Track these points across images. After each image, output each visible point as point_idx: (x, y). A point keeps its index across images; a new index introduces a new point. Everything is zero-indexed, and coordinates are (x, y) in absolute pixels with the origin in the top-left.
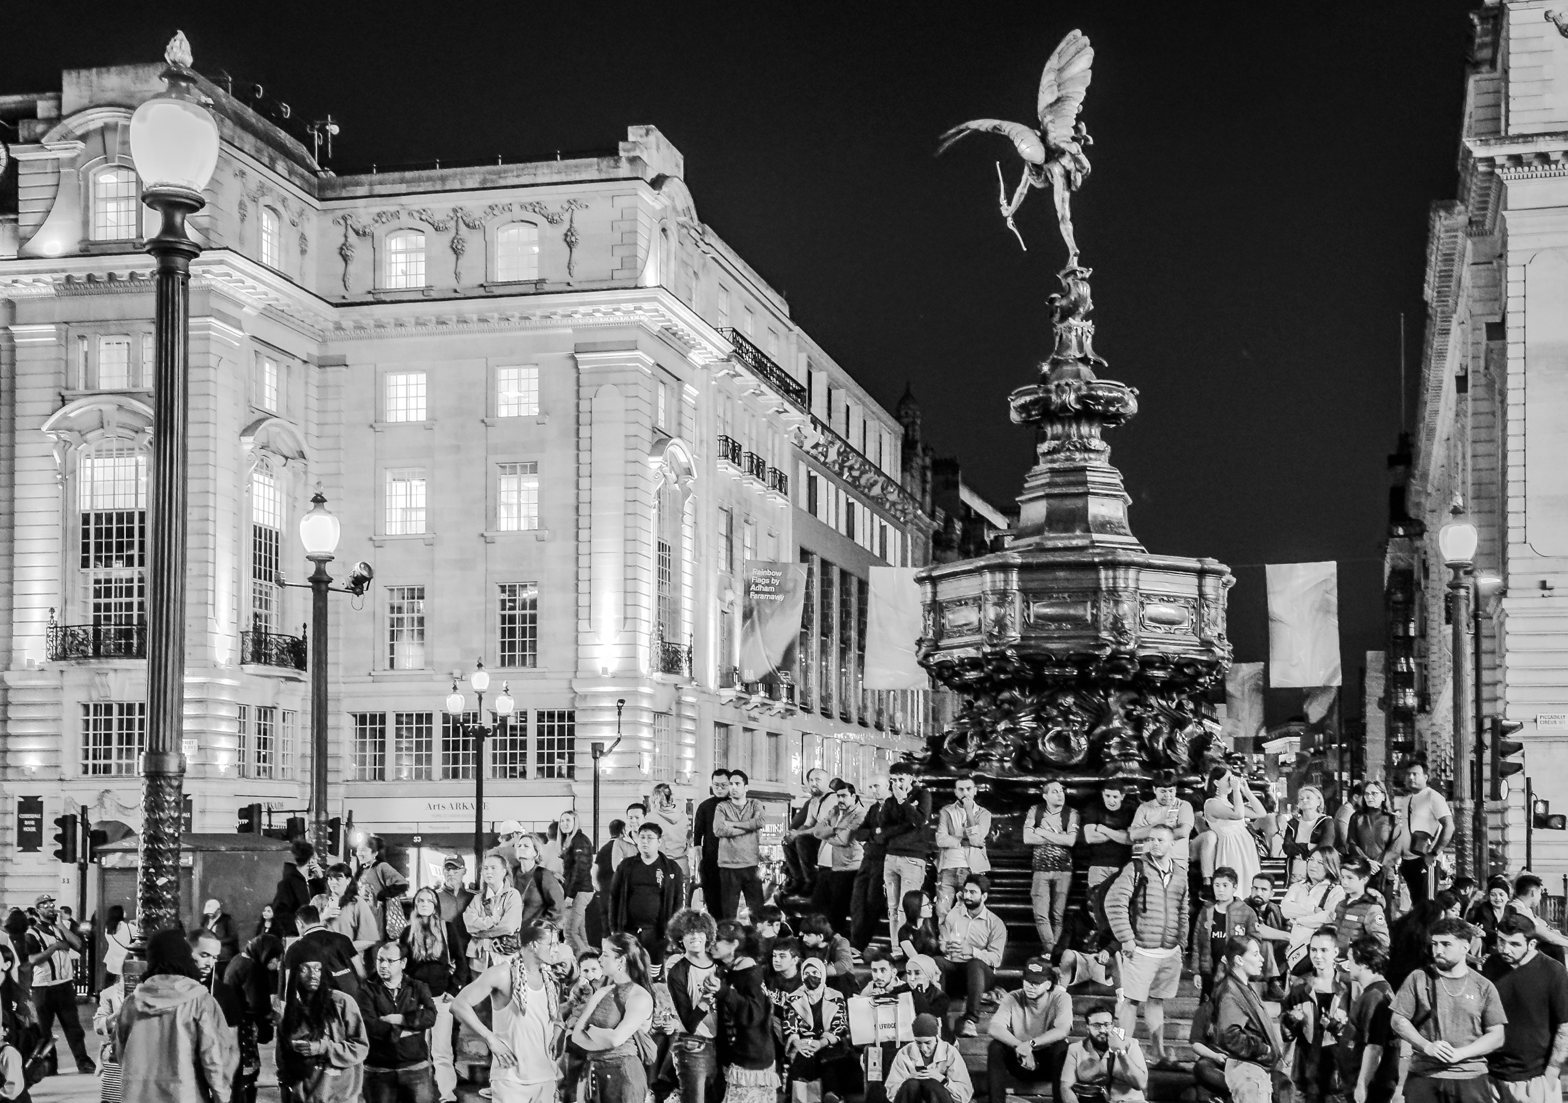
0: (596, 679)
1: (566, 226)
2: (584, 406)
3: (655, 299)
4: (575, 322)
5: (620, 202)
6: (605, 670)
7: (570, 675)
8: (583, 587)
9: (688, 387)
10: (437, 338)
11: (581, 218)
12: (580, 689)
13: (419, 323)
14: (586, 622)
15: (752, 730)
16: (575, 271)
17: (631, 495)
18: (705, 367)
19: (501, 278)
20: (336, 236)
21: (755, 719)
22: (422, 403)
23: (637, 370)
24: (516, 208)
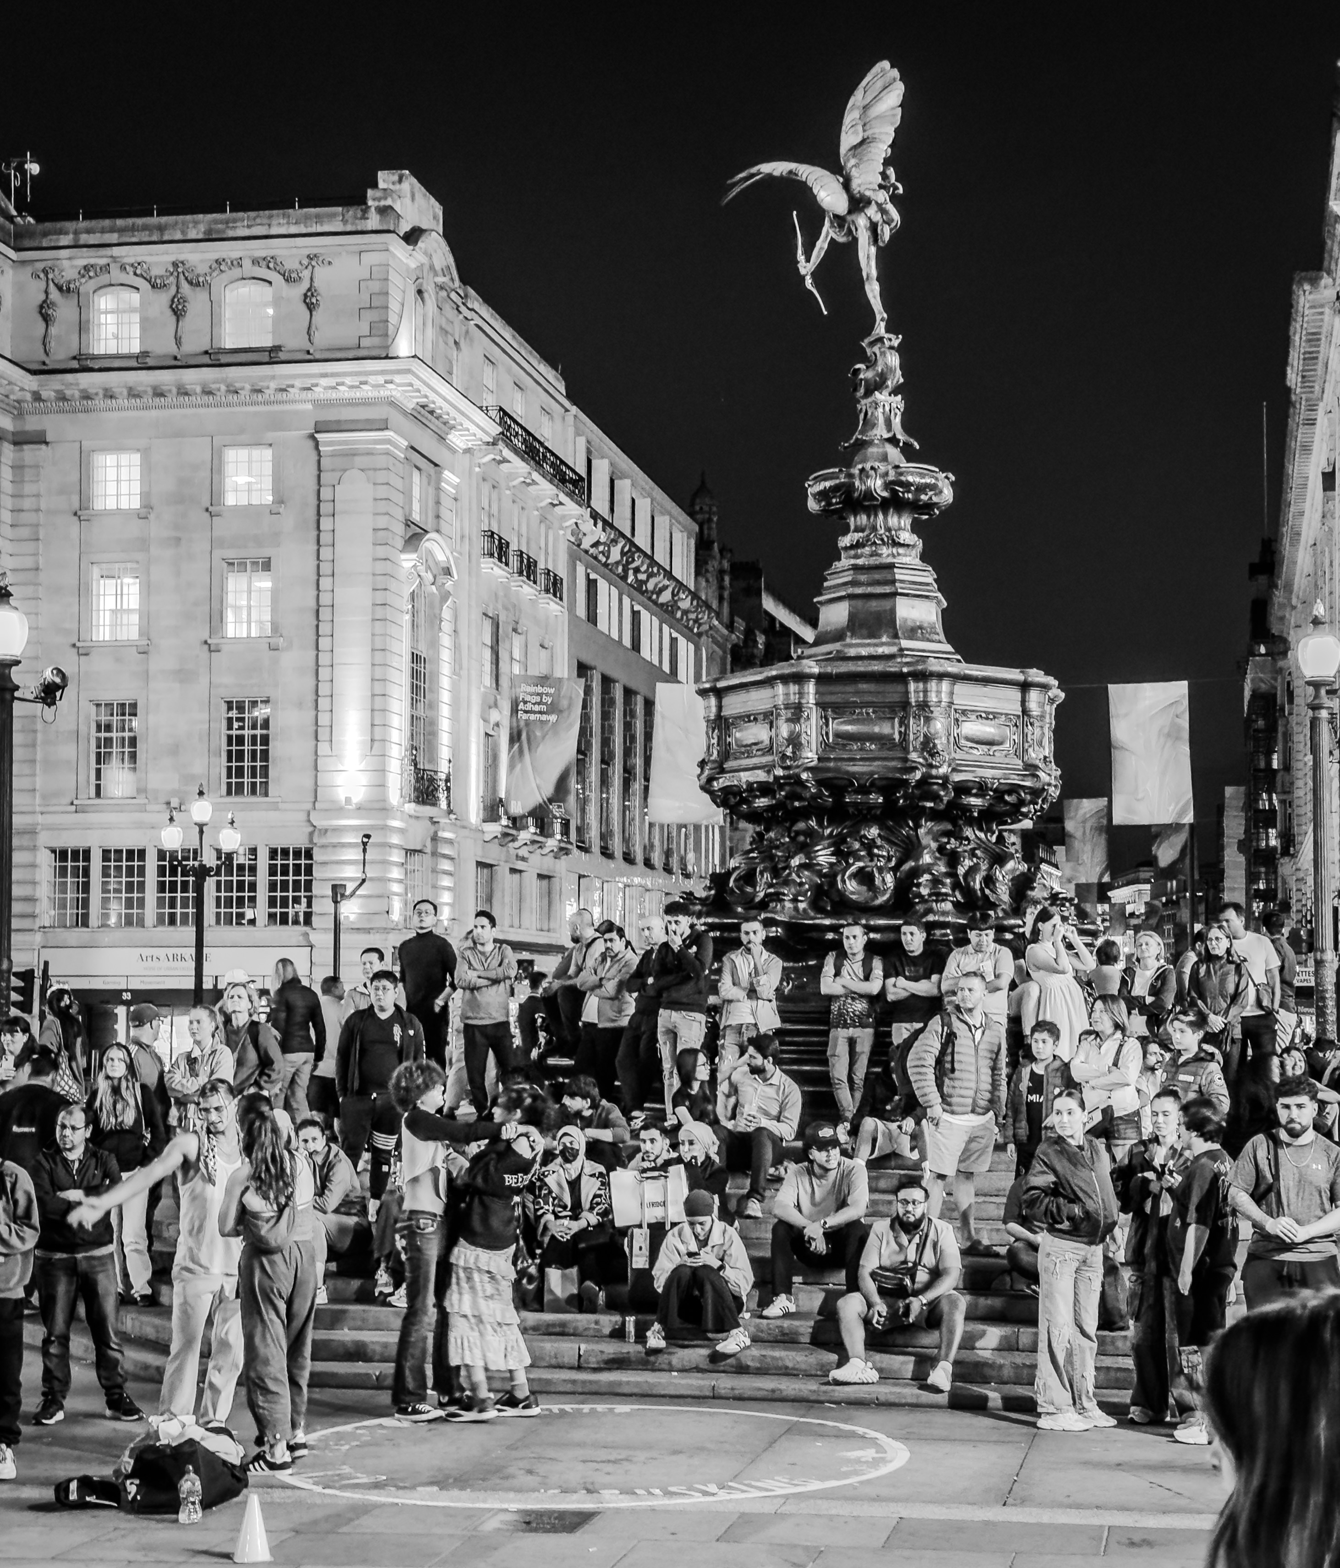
0: (338, 810)
1: (306, 285)
2: (326, 494)
3: (408, 371)
4: (316, 396)
5: (369, 259)
6: (348, 800)
7: (309, 806)
8: (323, 703)
9: (447, 474)
10: (154, 413)
11: (322, 275)
12: (319, 821)
13: (133, 393)
14: (327, 744)
15: (520, 871)
16: (317, 337)
17: (380, 597)
18: (468, 451)
19: (229, 345)
20: (35, 291)
21: (523, 859)
22: (136, 488)
23: (388, 453)
24: (247, 263)
